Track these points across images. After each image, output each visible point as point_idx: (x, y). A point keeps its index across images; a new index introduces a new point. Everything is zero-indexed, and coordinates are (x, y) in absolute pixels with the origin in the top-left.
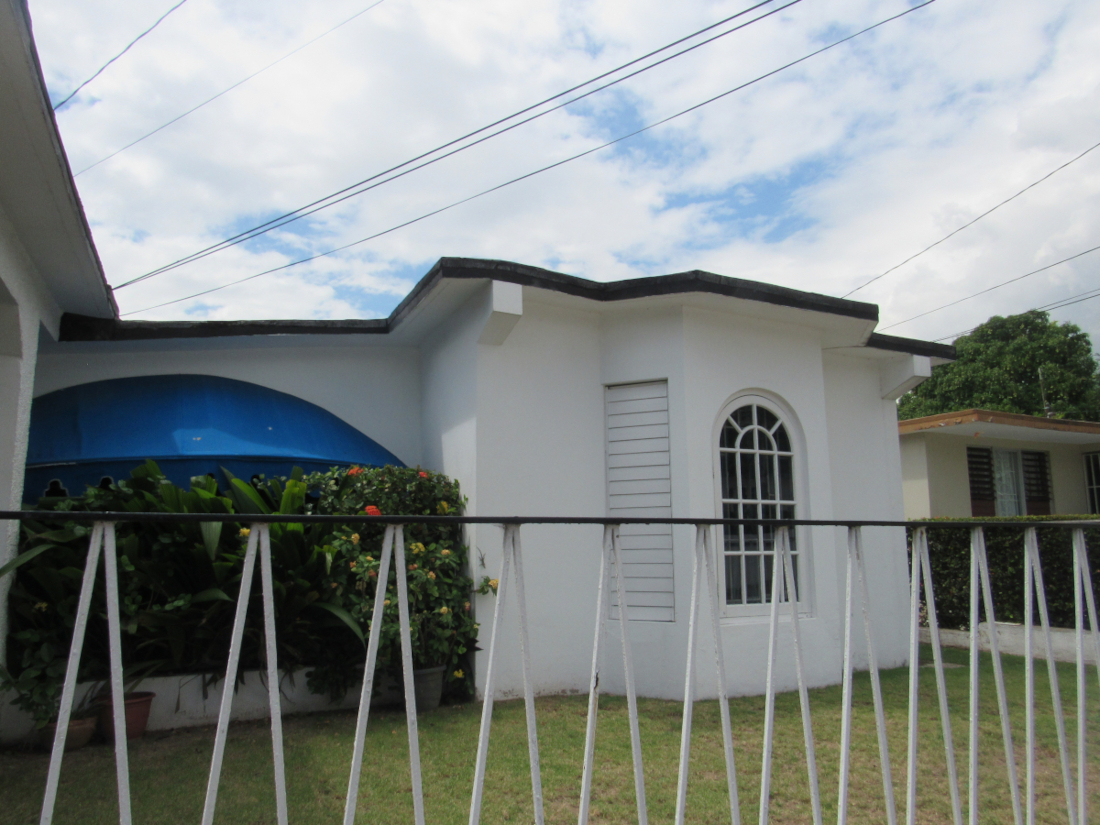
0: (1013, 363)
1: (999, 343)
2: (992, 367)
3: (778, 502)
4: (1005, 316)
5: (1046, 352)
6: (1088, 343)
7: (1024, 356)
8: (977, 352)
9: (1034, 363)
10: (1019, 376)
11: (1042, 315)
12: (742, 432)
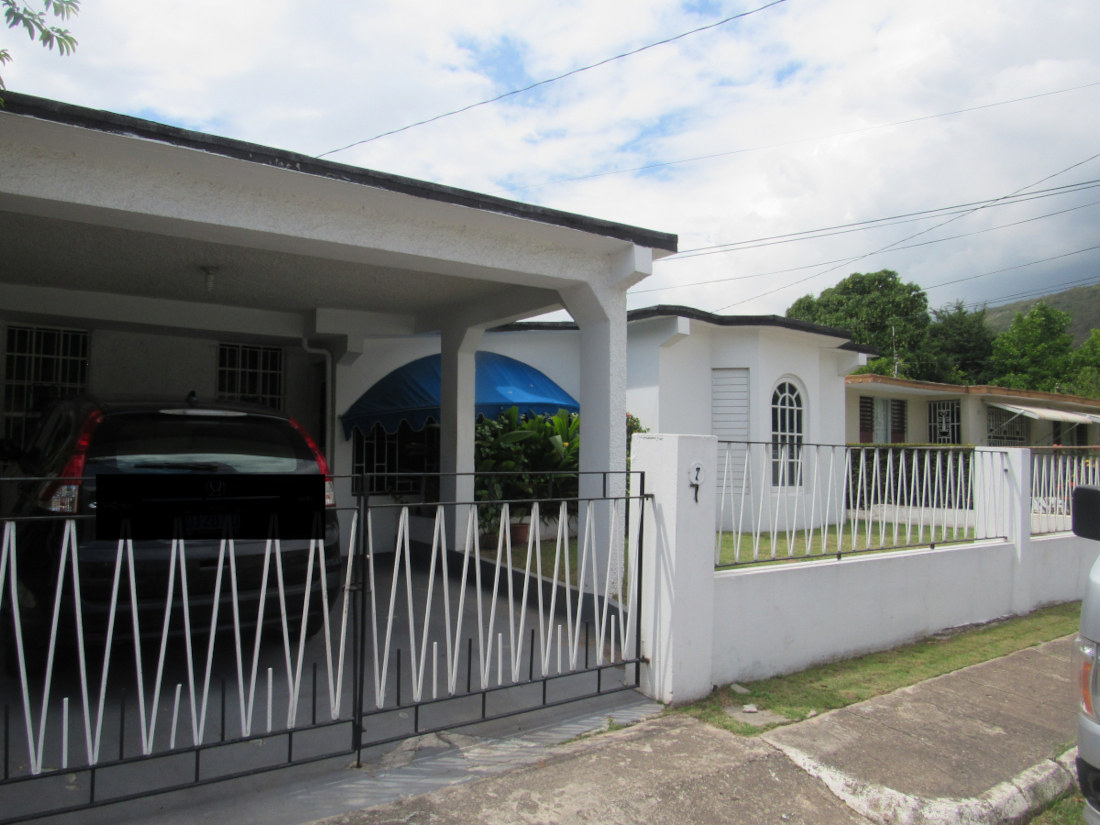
0: (867, 314)
1: (858, 297)
2: (852, 316)
3: (795, 434)
4: (863, 273)
5: (894, 306)
6: (926, 301)
7: (876, 309)
8: (840, 303)
9: (883, 315)
10: (873, 328)
11: (891, 274)
12: (781, 397)
